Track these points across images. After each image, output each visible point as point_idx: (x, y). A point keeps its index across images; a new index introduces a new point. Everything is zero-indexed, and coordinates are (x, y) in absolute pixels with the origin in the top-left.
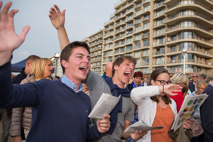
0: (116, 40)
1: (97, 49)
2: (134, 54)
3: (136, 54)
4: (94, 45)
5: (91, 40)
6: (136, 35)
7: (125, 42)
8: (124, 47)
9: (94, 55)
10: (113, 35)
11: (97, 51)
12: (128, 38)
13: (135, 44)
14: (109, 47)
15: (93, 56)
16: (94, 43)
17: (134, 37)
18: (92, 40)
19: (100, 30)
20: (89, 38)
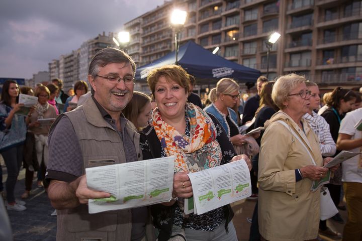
0: (202, 21)
1: (162, 40)
2: (242, 48)
3: (247, 46)
4: (153, 32)
5: (146, 22)
6: (246, 9)
7: (223, 24)
8: (219, 34)
9: (154, 51)
10: (194, 11)
11: (160, 43)
12: (227, 16)
13: (244, 27)
14: (186, 35)
15: (153, 53)
16: (153, 29)
17: (242, 14)
18: (148, 23)
19: (165, 1)
20: (141, 19)
